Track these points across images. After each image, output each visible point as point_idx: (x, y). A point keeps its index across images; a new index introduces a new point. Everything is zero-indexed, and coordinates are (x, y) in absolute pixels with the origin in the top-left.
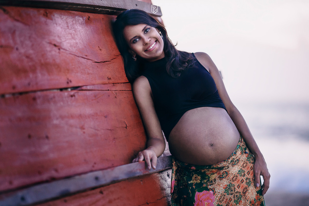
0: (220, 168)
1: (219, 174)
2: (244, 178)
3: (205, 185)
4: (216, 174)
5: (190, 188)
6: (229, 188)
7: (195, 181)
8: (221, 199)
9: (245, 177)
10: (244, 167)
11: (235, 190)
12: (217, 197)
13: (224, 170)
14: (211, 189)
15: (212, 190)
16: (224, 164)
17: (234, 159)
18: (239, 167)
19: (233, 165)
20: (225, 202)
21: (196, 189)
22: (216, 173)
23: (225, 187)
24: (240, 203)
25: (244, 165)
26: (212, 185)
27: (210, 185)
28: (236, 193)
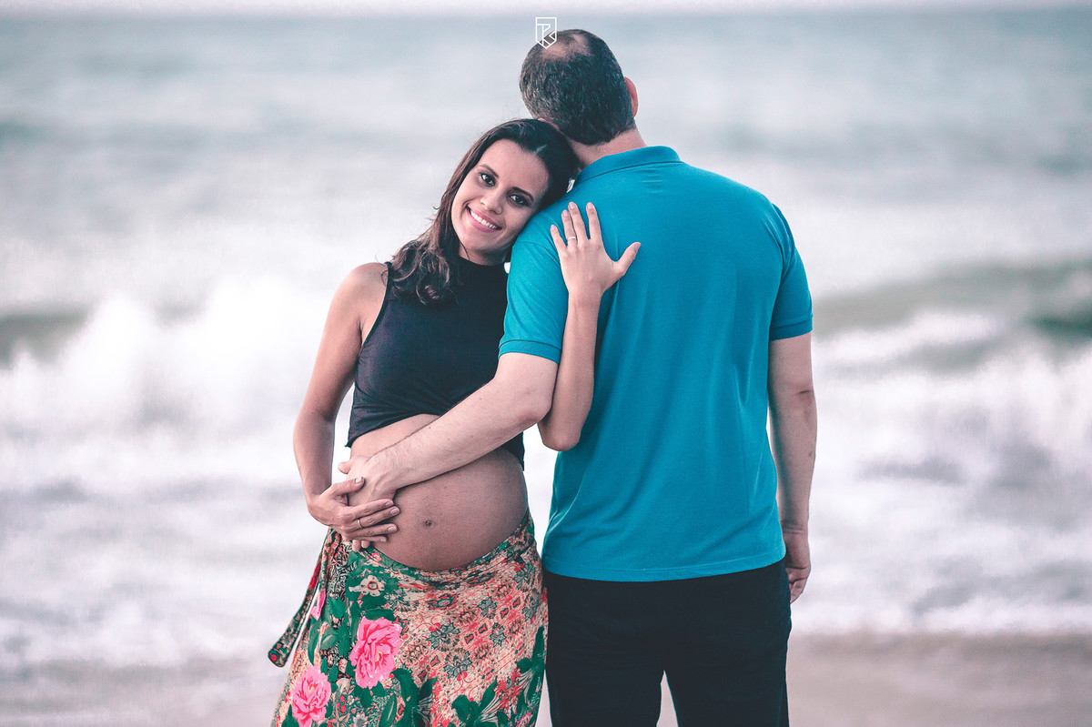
0: (434, 582)
1: (429, 596)
2: (490, 624)
3: (387, 607)
4: (422, 594)
5: (351, 603)
6: (442, 634)
7: (367, 591)
8: (413, 654)
9: (494, 621)
10: (499, 595)
11: (455, 644)
12: (405, 645)
13: (446, 592)
14: (400, 621)
15: (402, 623)
16: (448, 576)
17: (479, 572)
18: (488, 591)
19: (472, 584)
20: (422, 663)
21: (362, 609)
22: (424, 592)
23: (434, 627)
24: (462, 677)
25: (501, 590)
26: (406, 611)
27: (402, 610)
28: (457, 650)
